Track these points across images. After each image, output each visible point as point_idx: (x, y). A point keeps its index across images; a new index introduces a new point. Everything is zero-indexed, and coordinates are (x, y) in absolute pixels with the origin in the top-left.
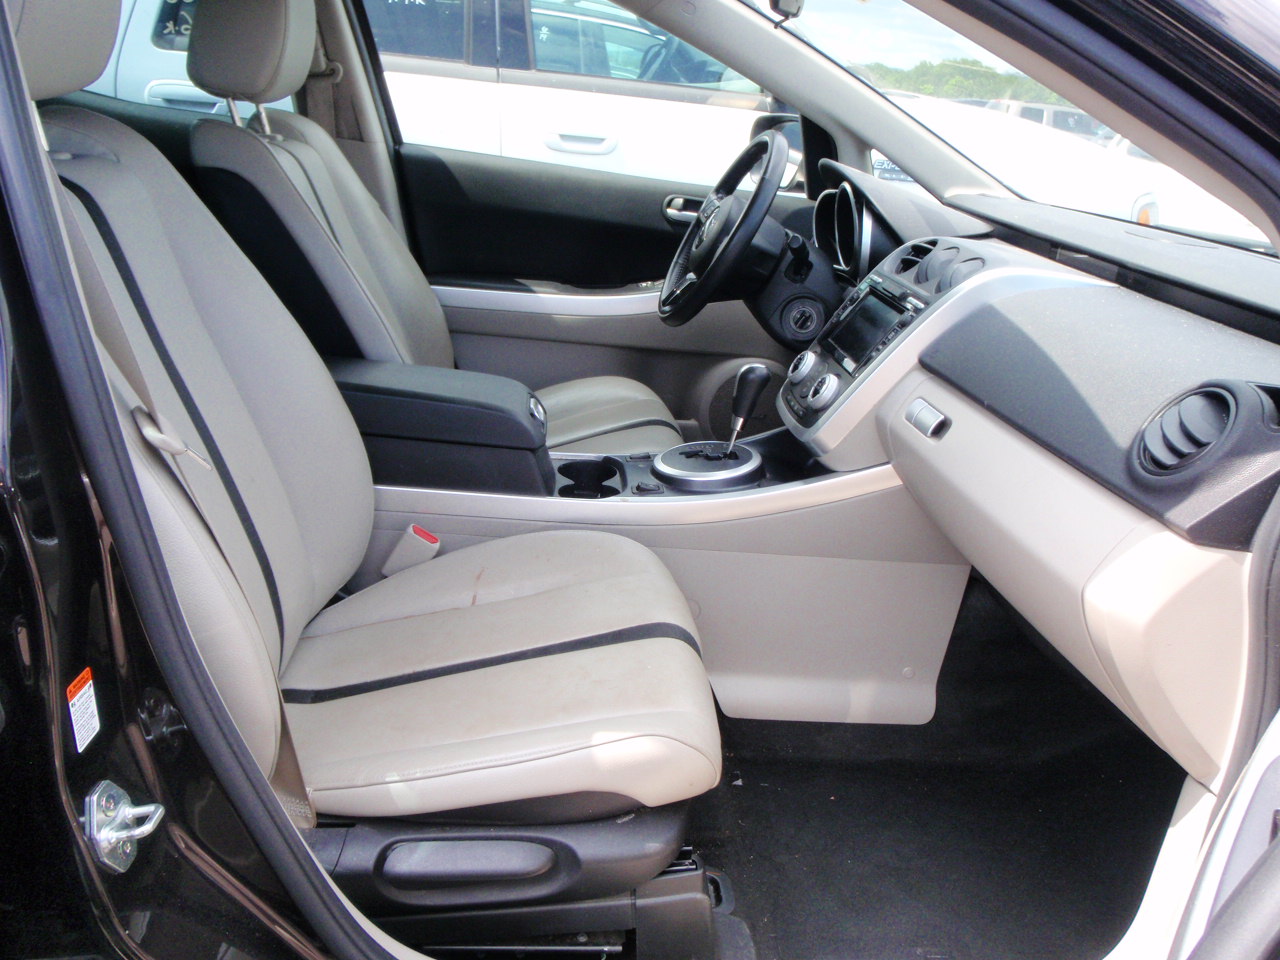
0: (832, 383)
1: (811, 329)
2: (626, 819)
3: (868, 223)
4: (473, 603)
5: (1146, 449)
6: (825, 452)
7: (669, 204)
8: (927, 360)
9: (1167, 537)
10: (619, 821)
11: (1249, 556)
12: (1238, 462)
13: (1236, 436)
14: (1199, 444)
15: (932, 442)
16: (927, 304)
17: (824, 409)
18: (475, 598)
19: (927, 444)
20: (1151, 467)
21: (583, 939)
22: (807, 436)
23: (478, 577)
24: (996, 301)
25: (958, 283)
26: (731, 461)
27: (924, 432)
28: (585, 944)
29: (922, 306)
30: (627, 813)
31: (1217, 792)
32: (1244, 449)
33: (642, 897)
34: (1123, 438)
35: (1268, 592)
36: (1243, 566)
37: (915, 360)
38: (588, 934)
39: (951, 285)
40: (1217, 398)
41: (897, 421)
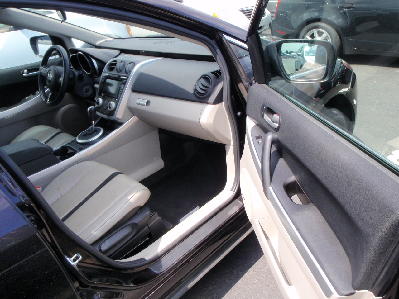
0: (113, 104)
1: (90, 92)
2: (139, 212)
3: (94, 61)
4: (62, 196)
5: (197, 90)
6: (119, 119)
7: (23, 73)
8: (135, 89)
9: (209, 106)
10: (138, 213)
11: (223, 103)
12: (215, 88)
13: (213, 84)
14: (207, 87)
15: (147, 107)
16: (127, 77)
17: (115, 110)
18: (61, 194)
19: (147, 108)
20: (200, 94)
21: (140, 242)
22: (113, 118)
23: (58, 189)
24: (142, 71)
25: (132, 71)
26: (96, 132)
27: (145, 106)
28: (141, 242)
29: (126, 78)
30: (138, 211)
31: (232, 145)
32: (215, 85)
33: (149, 224)
34: (191, 91)
35: (229, 108)
36: (223, 105)
37: (130, 91)
38: (141, 240)
39: (130, 72)
40: (205, 77)
41: (134, 105)
